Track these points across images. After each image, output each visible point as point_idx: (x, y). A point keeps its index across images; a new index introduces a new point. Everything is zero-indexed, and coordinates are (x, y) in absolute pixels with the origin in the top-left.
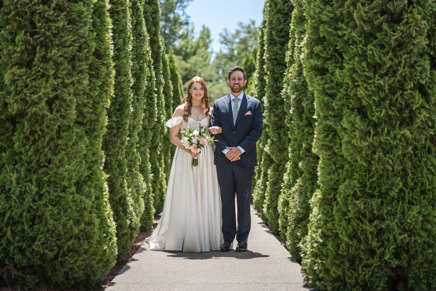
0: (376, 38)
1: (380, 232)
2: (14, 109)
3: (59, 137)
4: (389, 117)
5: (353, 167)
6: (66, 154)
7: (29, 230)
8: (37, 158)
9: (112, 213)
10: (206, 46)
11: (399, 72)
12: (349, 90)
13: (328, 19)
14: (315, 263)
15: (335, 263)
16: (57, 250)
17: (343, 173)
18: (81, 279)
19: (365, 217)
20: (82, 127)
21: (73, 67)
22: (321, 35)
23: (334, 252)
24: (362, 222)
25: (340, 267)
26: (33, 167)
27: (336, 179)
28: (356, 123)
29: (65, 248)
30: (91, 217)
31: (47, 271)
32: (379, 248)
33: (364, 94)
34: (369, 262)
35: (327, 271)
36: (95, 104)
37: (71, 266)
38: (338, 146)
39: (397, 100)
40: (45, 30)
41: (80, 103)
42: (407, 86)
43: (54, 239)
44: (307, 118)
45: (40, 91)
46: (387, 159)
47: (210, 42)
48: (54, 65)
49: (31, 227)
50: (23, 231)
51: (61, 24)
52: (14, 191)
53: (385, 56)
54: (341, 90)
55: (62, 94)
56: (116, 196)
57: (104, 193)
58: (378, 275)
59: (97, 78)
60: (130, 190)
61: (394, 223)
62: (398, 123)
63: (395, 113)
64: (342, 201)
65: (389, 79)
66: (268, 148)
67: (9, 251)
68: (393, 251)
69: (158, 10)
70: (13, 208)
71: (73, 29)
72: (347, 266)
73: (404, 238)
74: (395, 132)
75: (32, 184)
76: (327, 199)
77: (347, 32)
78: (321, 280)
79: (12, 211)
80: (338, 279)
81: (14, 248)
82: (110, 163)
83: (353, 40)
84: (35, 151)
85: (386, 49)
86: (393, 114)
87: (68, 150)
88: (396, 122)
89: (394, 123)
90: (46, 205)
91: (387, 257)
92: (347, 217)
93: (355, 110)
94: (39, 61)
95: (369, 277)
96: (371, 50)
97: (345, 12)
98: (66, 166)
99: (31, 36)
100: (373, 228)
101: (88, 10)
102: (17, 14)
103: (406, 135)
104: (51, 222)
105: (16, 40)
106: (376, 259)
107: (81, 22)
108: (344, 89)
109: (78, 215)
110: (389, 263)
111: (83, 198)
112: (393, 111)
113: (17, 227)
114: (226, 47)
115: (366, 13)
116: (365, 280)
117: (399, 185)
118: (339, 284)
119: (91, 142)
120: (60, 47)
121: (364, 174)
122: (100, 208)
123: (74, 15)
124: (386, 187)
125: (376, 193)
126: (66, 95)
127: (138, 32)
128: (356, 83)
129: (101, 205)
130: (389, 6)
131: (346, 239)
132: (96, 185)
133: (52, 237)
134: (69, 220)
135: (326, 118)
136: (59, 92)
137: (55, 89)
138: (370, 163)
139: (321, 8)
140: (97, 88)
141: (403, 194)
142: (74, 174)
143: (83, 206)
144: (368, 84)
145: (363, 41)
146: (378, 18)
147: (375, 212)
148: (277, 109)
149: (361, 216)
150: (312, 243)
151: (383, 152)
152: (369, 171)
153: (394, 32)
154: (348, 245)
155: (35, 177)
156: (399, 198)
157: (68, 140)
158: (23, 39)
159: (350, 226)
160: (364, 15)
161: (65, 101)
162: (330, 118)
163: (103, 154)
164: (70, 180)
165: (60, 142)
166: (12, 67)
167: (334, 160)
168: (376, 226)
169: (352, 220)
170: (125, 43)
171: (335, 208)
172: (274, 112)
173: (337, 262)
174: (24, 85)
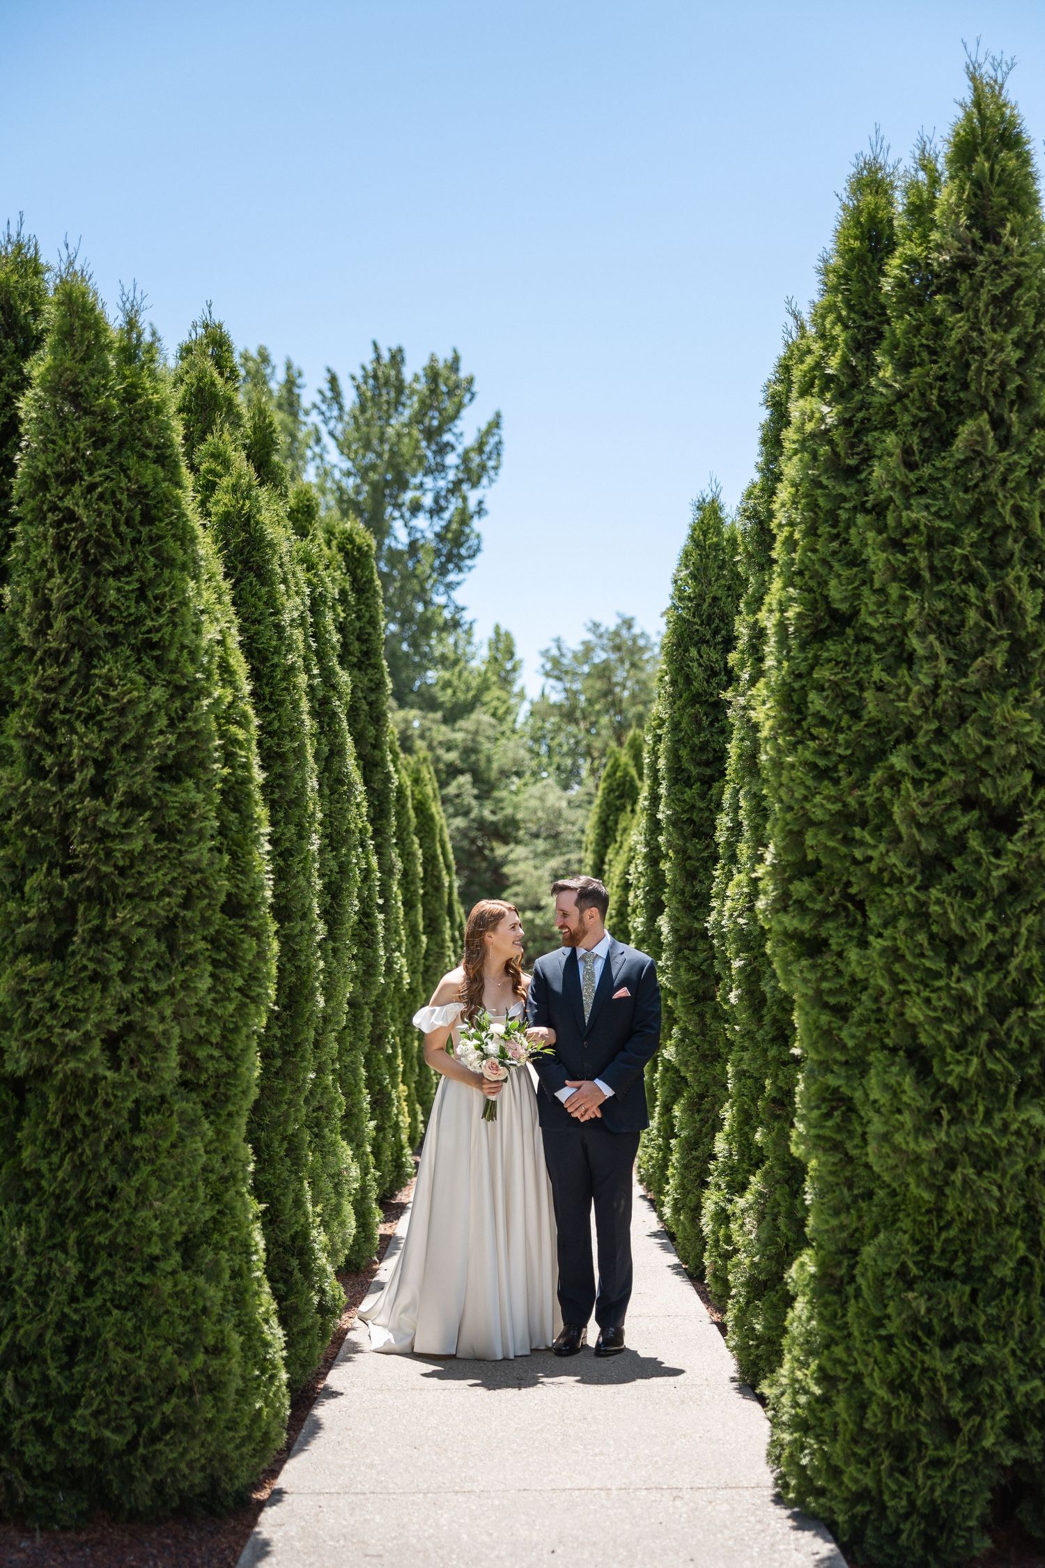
0: (951, 869)
1: (971, 1374)
2: (19, 1062)
3: (136, 1128)
4: (990, 1075)
5: (898, 1198)
6: (153, 1172)
7: (60, 1379)
8: (81, 1186)
9: (274, 1306)
10: (506, 681)
11: (1015, 962)
12: (884, 1000)
13: (827, 818)
14: (802, 1448)
15: (854, 1454)
16: (135, 1428)
17: (871, 1213)
18: (198, 1490)
19: (929, 1331)
20: (194, 1095)
21: (172, 948)
22: (810, 857)
23: (851, 1426)
24: (922, 1346)
25: (868, 1465)
26: (70, 1210)
27: (854, 1226)
28: (904, 1092)
29: (156, 1422)
30: (221, 1332)
31: (110, 1481)
32: (968, 1415)
33: (921, 1018)
34: (942, 1453)
35: (835, 1473)
36: (230, 1032)
37: (171, 1465)
38: (857, 1141)
39: (1008, 1033)
40: (99, 860)
41: (190, 1036)
42: (1037, 997)
43: (127, 1399)
44: (775, 1021)
45: (87, 1017)
46: (984, 1184)
47: (514, 669)
48: (123, 947)
49: (66, 1367)
50: (46, 1380)
51: (137, 845)
52: (23, 1275)
53: (975, 919)
54: (864, 998)
55: (144, 1020)
56: (283, 1231)
57: (255, 1258)
58: (965, 1487)
59: (233, 969)
60: (318, 1209)
61: (1006, 1350)
62: (1014, 1088)
63: (1005, 1068)
64: (869, 1287)
65: (987, 976)
66: (672, 1049)
67: (11, 1433)
68: (1005, 1423)
69: (384, 684)
70: (19, 1322)
71: (170, 850)
72: (887, 1463)
73: (1034, 1390)
74: (1004, 1115)
75: (66, 1253)
76: (832, 1276)
77: (877, 852)
78: (821, 1492)
79: (18, 1328)
80: (862, 1496)
81: (22, 1427)
82: (268, 1147)
83: (893, 874)
84: (74, 1167)
85: (978, 901)
86: (998, 1068)
87: (159, 1162)
88: (1006, 1088)
89: (1002, 1090)
90: (103, 1311)
91: (988, 1442)
92: (883, 1332)
93: (901, 1053)
94: (83, 941)
95: (944, 1493)
96: (939, 902)
97: (869, 800)
98: (157, 1204)
99: (63, 876)
100: (950, 1367)
101: (208, 800)
102: (27, 820)
103: (1033, 1122)
104: (118, 1355)
105: (27, 889)
106: (961, 1447)
107: (190, 832)
108: (870, 996)
109: (187, 1328)
110: (994, 1454)
111: (201, 1281)
112: (998, 1060)
113: (30, 1369)
114: (559, 685)
115: (924, 805)
116: (933, 1501)
117: (1017, 1248)
118: (867, 1509)
119: (218, 1132)
120: (137, 900)
121: (925, 1219)
122: (244, 1300)
123: (173, 816)
124: (983, 1253)
125: (958, 1267)
126: (154, 1022)
127: (334, 776)
128: (902, 987)
129: (246, 1290)
130: (983, 790)
131: (882, 1393)
132: (232, 1240)
133: (122, 1394)
134: (164, 1347)
135: (825, 1067)
136: (136, 1016)
137: (124, 1008)
138: (941, 1193)
139: (808, 788)
140: (234, 994)
141: (1027, 1270)
142: (177, 1221)
143: (201, 1304)
144: (933, 991)
145: (919, 878)
146: (955, 819)
147: (957, 1321)
148: (694, 950)
149: (919, 1331)
150: (796, 1393)
151: (974, 1166)
152: (939, 1211)
153: (998, 854)
154: (888, 1410)
155: (73, 1236)
156: (1017, 1279)
157: (159, 1137)
158: (44, 883)
159: (891, 1359)
160: (919, 811)
161: (150, 1036)
162: (835, 1068)
163: (250, 1151)
164: (164, 1238)
165: (138, 1142)
166: (16, 957)
167: (848, 1174)
168: (959, 1360)
169: (897, 1341)
170: (302, 835)
171: (852, 1309)
172: (686, 958)
173: (861, 1452)
174: (47, 1005)
